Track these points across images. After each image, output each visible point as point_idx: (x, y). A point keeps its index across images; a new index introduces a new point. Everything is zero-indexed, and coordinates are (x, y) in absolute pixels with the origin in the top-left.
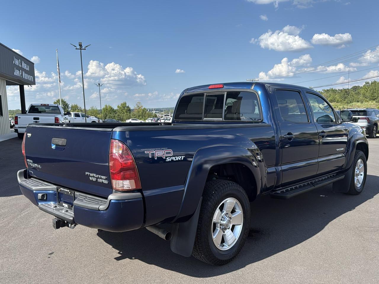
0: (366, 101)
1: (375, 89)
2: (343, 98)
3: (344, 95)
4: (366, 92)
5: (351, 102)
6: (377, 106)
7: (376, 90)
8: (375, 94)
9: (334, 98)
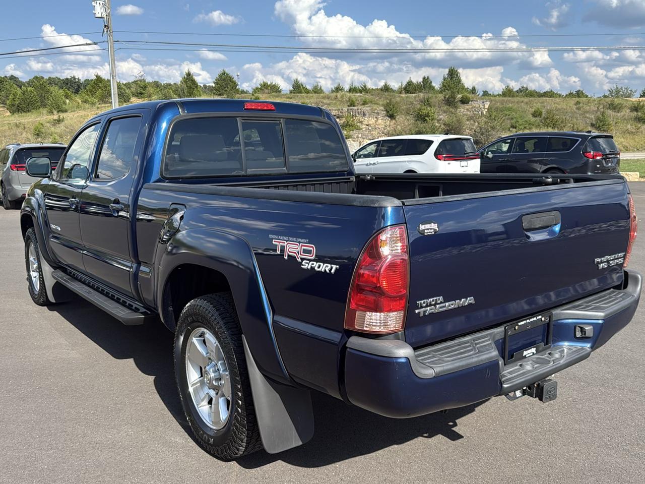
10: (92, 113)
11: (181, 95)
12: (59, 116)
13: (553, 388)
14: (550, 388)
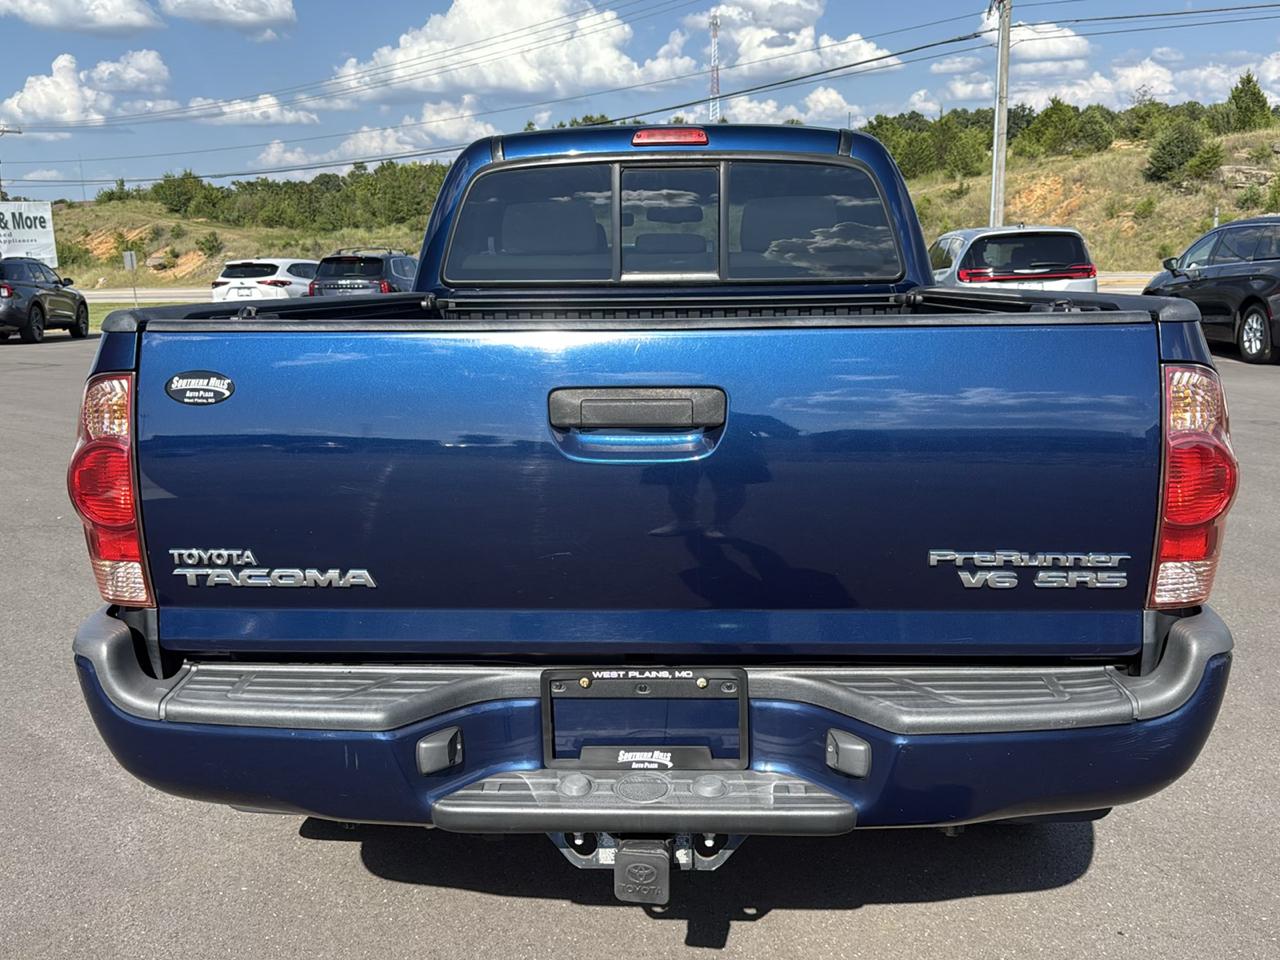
0: (381, 226)
1: (400, 187)
2: (307, 214)
3: (311, 203)
4: (372, 194)
5: (334, 229)
7: (402, 190)
8: (401, 204)
9: (277, 211)
10: (1025, 175)
11: (1221, 127)
12: (962, 184)
13: (646, 869)
14: (636, 867)
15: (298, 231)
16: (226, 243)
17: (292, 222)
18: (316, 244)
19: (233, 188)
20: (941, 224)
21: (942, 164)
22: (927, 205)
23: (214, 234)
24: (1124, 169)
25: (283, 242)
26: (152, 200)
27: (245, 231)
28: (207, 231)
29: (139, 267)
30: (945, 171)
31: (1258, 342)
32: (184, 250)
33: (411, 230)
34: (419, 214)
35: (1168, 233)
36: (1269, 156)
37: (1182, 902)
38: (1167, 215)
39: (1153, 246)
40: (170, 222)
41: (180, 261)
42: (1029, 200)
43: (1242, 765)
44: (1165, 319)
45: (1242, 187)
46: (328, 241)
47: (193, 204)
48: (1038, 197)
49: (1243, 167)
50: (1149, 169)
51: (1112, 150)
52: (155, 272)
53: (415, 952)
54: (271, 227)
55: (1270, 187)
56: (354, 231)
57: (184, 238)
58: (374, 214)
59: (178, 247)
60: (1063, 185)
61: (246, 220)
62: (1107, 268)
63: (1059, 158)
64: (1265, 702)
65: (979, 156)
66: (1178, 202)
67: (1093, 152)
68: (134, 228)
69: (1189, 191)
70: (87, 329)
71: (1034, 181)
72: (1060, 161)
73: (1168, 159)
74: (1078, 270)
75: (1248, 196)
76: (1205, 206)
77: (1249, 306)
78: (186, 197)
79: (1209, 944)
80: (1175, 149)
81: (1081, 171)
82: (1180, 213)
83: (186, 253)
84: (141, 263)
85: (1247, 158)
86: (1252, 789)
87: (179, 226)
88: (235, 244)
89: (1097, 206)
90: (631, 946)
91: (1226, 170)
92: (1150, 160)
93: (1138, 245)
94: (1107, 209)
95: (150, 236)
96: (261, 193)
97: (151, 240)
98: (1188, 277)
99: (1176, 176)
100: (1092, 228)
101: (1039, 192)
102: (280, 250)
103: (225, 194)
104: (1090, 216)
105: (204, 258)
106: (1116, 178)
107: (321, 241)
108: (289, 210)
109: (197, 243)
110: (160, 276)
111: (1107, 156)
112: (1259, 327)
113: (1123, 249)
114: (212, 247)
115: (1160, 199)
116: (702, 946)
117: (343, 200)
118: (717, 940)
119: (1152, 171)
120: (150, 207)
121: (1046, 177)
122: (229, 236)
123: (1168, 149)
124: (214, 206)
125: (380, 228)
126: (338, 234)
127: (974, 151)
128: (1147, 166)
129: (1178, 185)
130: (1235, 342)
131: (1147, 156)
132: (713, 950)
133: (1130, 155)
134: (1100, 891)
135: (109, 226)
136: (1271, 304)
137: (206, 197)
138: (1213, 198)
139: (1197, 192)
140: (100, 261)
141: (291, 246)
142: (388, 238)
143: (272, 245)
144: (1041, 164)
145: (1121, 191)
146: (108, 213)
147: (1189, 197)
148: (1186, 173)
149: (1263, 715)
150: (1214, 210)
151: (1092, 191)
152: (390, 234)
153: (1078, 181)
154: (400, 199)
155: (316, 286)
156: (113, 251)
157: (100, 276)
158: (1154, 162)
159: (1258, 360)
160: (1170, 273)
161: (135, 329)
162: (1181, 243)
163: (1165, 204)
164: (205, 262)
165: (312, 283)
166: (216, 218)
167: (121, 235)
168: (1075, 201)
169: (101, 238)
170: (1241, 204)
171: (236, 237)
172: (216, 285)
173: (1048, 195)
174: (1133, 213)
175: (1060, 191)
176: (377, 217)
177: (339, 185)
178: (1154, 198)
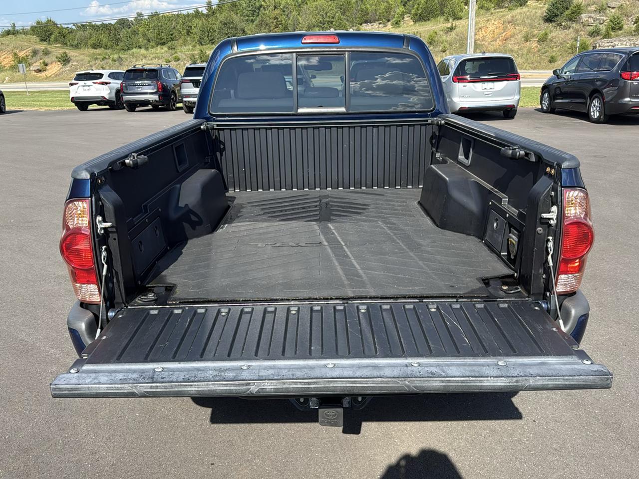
0: (153, 47)
1: (162, 26)
2: (114, 41)
3: (115, 35)
4: (147, 30)
5: (129, 49)
6: (173, 55)
7: (163, 28)
8: (163, 35)
9: (98, 40)
10: (484, 19)
12: (452, 24)
13: (333, 412)
14: (328, 412)
15: (109, 50)
16: (72, 58)
17: (106, 46)
18: (120, 57)
19: (74, 27)
20: (442, 45)
21: (442, 13)
22: (435, 36)
23: (65, 53)
24: (534, 16)
25: (102, 57)
26: (31, 34)
27: (81, 51)
28: (61, 51)
29: (27, 71)
30: (444, 17)
31: (598, 112)
32: (50, 62)
33: (169, 49)
34: (173, 40)
35: (554, 49)
36: (605, 9)
37: (561, 405)
38: (554, 40)
39: (547, 57)
40: (42, 46)
41: (48, 68)
42: (486, 33)
43: (588, 338)
44: (565, 168)
45: (592, 26)
46: (126, 56)
47: (53, 37)
48: (491, 31)
49: (593, 15)
50: (546, 16)
51: (527, 6)
52: (36, 73)
53: (221, 442)
54: (95, 48)
55: (605, 25)
56: (139, 50)
57: (49, 56)
58: (149, 41)
59: (47, 60)
60: (503, 24)
61: (82, 45)
62: (524, 68)
63: (501, 10)
64: (599, 306)
65: (461, 9)
66: (560, 33)
67: (518, 7)
68: (22, 50)
69: (565, 28)
70: (5, 108)
71: (489, 23)
72: (502, 12)
73: (556, 11)
74: (511, 77)
75: (595, 30)
76: (573, 35)
77: (594, 95)
78: (49, 33)
79: (573, 425)
80: (559, 6)
81: (512, 17)
82: (561, 39)
83: (51, 63)
84: (28, 69)
85: (595, 10)
86: (592, 349)
87: (46, 49)
88: (76, 58)
89: (520, 36)
90: (318, 435)
91: (584, 17)
92: (547, 11)
93: (540, 56)
94: (525, 37)
95: (31, 54)
96: (89, 31)
97: (32, 56)
98: (565, 79)
99: (559, 19)
100: (517, 47)
101: (491, 28)
102: (101, 61)
103: (70, 31)
104: (516, 41)
105: (61, 66)
106: (530, 21)
107: (122, 56)
108: (104, 40)
109: (57, 58)
110: (38, 76)
111: (525, 9)
112: (598, 105)
113: (532, 58)
114: (65, 60)
115: (551, 31)
116: (350, 433)
117: (133, 34)
118: (356, 430)
119: (547, 17)
120: (30, 38)
121: (494, 20)
122: (73, 54)
123: (555, 5)
124: (64, 37)
125: (152, 48)
126: (130, 52)
127: (459, 7)
128: (545, 14)
129: (560, 25)
130: (587, 112)
131: (545, 9)
132: (355, 435)
133: (536, 9)
134: (525, 401)
135: (8, 49)
136: (604, 94)
137: (59, 33)
138: (577, 31)
139: (569, 28)
140: (6, 68)
141: (106, 59)
142: (157, 53)
143: (96, 59)
144: (492, 14)
145: (532, 28)
146: (8, 42)
147: (565, 31)
148: (564, 18)
149: (597, 313)
150: (577, 37)
151: (517, 28)
152: (158, 52)
153: (510, 22)
154: (162, 32)
155: (124, 85)
156: (12, 62)
157: (6, 76)
158: (548, 12)
159: (597, 121)
160: (556, 76)
161: (89, 178)
162: (561, 54)
163: (554, 34)
164: (61, 68)
165: (121, 83)
166: (66, 44)
167: (16, 54)
168: (509, 33)
169: (5, 56)
170: (591, 34)
171: (77, 54)
172: (72, 84)
173: (495, 30)
174: (537, 39)
175: (501, 28)
176: (150, 42)
177: (129, 25)
178: (548, 31)
